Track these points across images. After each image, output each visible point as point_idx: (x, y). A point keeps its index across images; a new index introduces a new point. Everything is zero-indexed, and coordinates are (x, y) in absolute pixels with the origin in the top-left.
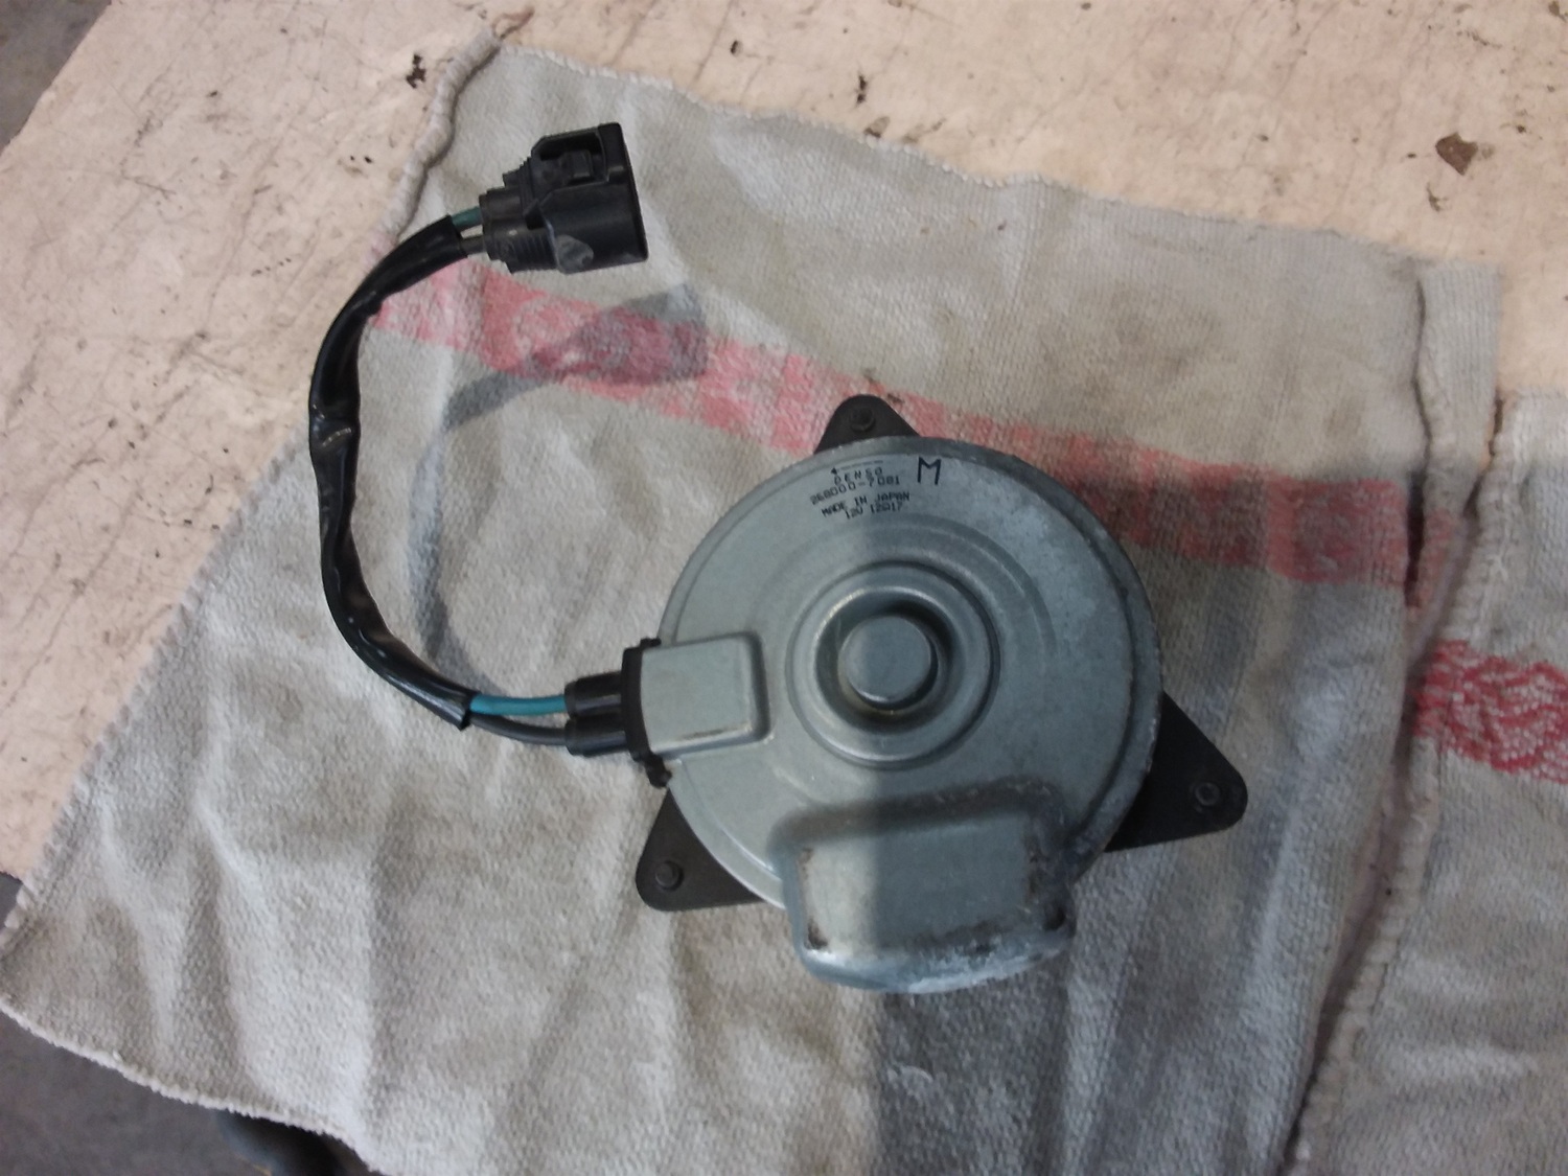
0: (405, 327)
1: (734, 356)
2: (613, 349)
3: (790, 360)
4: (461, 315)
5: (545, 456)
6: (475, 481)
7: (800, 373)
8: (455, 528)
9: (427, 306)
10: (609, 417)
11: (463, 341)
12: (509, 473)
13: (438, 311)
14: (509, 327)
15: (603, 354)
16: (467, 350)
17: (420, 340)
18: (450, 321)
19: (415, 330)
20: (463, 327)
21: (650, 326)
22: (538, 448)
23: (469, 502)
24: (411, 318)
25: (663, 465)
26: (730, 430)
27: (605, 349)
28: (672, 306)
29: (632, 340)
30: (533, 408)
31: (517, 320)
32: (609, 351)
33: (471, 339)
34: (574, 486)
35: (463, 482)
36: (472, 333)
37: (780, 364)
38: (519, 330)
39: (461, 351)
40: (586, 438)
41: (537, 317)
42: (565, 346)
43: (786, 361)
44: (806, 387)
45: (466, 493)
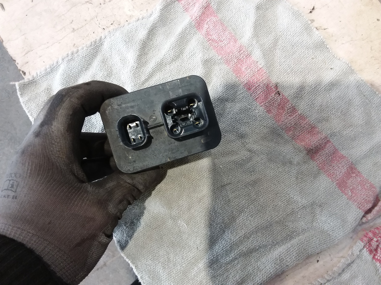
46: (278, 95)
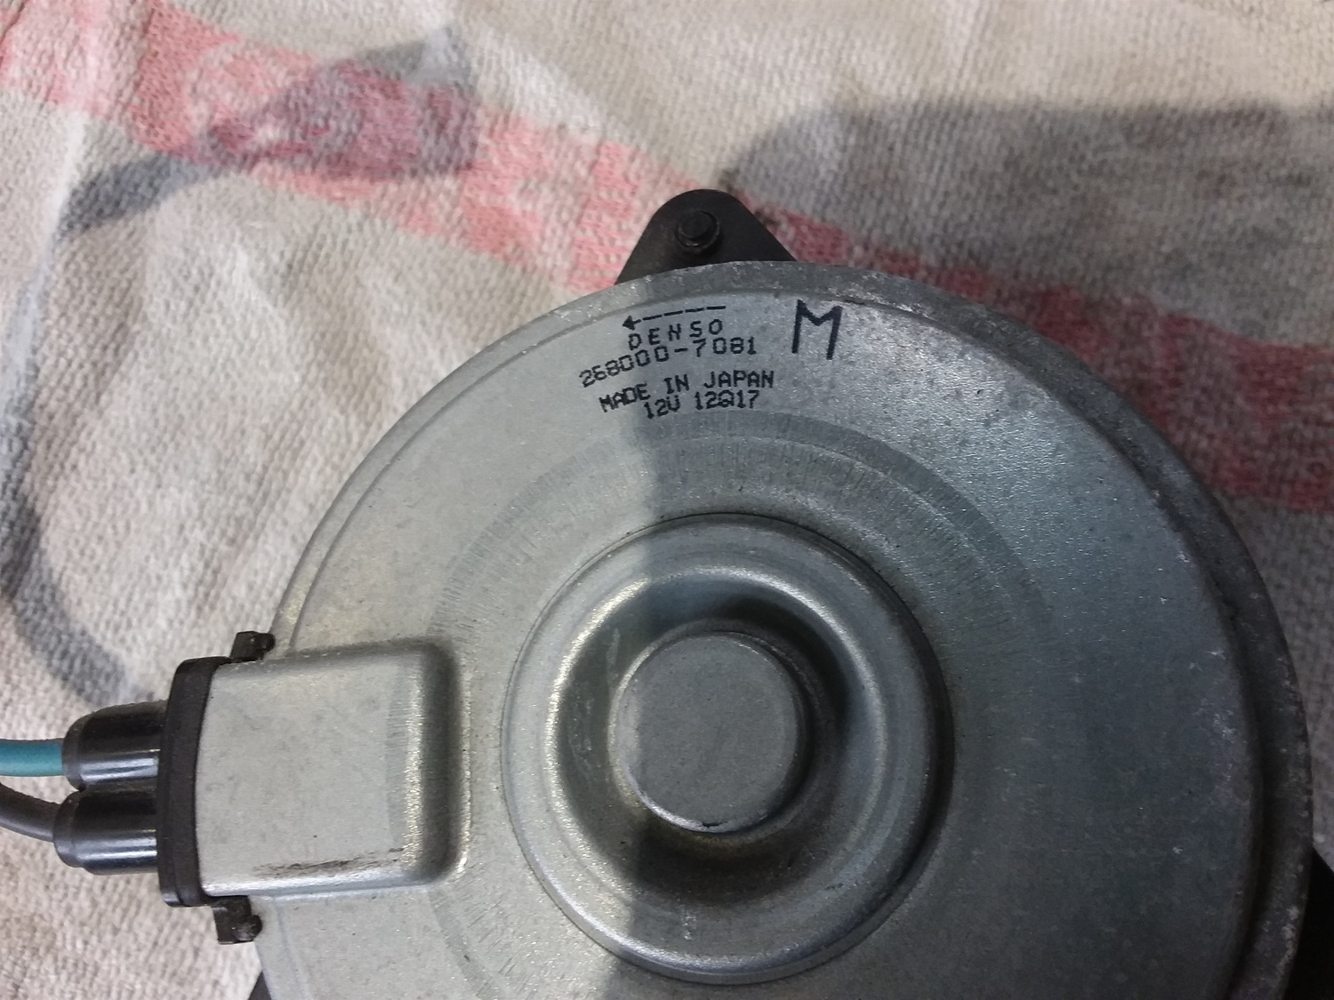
0: (30, 85)
1: (518, 142)
2: (332, 123)
3: (603, 150)
4: (107, 66)
5: (213, 284)
6: (96, 321)
7: (618, 173)
8: (60, 392)
9: (64, 55)
10: (316, 228)
11: (105, 104)
12: (154, 309)
13: (79, 62)
14: (178, 86)
15: (317, 131)
16: (109, 118)
17: (51, 104)
18: (92, 75)
19: (44, 90)
20: (108, 82)
21: (391, 89)
22: (201, 273)
23: (83, 352)
24: (39, 71)
25: (396, 308)
26: (506, 259)
27: (321, 123)
28: (428, 60)
29: (363, 113)
30: (199, 208)
31: (193, 75)
32: (327, 127)
33: (117, 102)
34: (254, 334)
35: (76, 321)
36: (120, 94)
37: (589, 158)
38: (194, 90)
39: (100, 118)
40: (275, 258)
41: (222, 71)
42: (259, 118)
43: (598, 152)
44: (627, 194)
45: (79, 339)
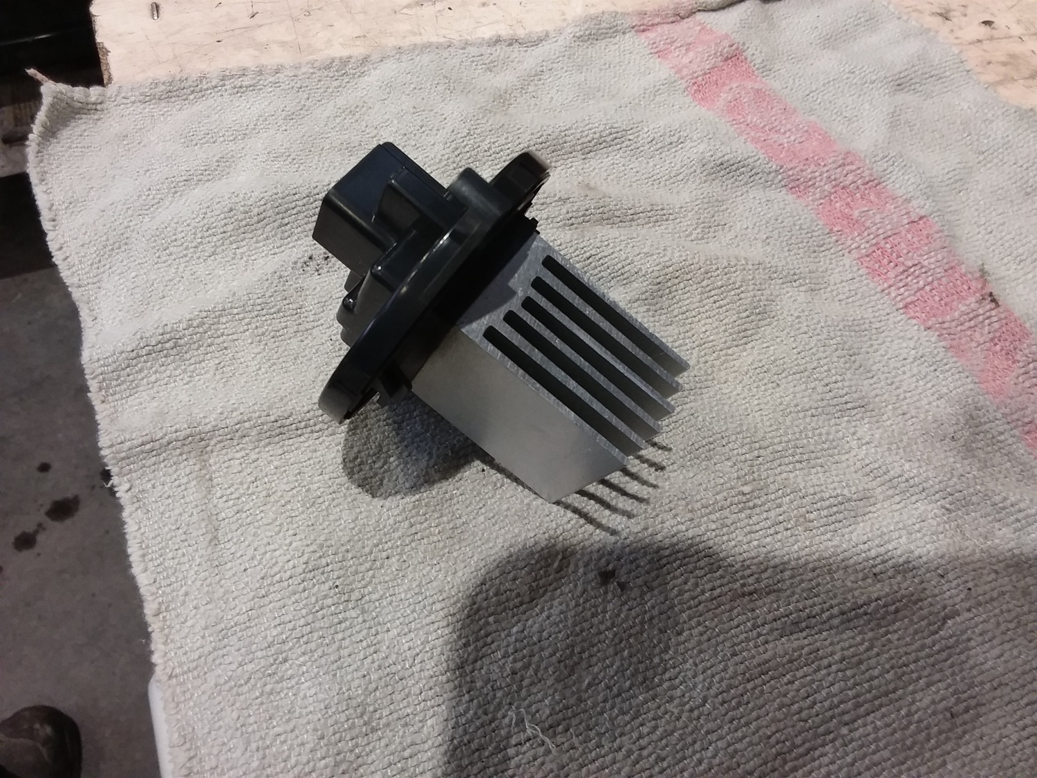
46: (993, 305)
